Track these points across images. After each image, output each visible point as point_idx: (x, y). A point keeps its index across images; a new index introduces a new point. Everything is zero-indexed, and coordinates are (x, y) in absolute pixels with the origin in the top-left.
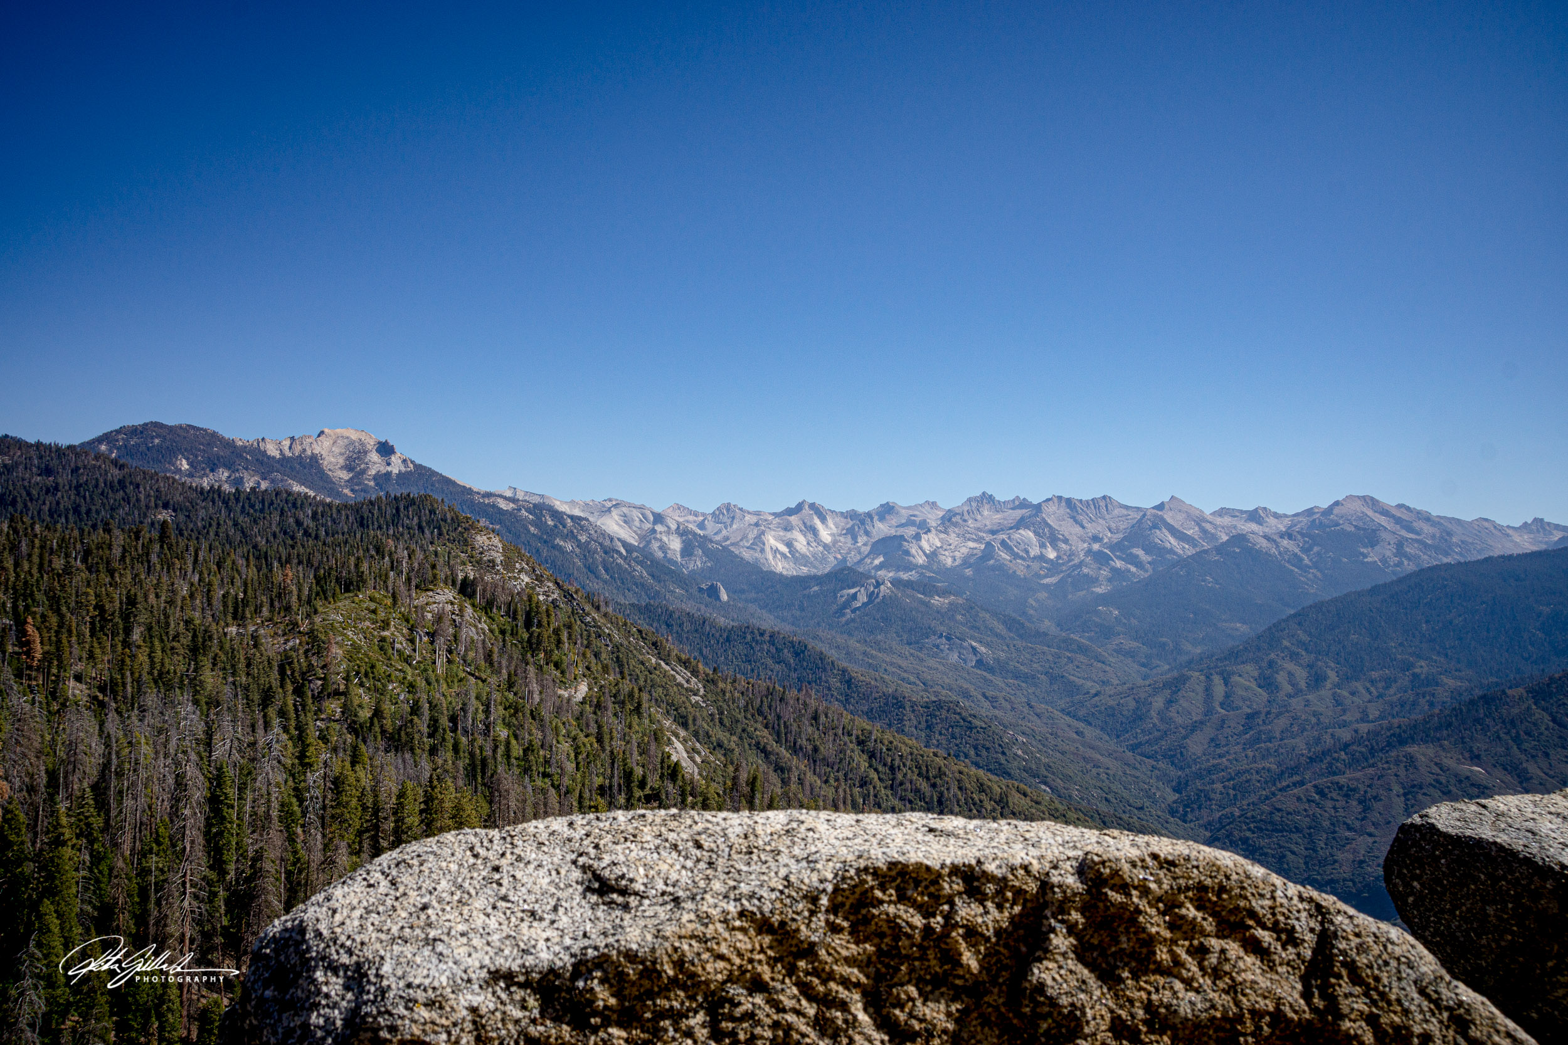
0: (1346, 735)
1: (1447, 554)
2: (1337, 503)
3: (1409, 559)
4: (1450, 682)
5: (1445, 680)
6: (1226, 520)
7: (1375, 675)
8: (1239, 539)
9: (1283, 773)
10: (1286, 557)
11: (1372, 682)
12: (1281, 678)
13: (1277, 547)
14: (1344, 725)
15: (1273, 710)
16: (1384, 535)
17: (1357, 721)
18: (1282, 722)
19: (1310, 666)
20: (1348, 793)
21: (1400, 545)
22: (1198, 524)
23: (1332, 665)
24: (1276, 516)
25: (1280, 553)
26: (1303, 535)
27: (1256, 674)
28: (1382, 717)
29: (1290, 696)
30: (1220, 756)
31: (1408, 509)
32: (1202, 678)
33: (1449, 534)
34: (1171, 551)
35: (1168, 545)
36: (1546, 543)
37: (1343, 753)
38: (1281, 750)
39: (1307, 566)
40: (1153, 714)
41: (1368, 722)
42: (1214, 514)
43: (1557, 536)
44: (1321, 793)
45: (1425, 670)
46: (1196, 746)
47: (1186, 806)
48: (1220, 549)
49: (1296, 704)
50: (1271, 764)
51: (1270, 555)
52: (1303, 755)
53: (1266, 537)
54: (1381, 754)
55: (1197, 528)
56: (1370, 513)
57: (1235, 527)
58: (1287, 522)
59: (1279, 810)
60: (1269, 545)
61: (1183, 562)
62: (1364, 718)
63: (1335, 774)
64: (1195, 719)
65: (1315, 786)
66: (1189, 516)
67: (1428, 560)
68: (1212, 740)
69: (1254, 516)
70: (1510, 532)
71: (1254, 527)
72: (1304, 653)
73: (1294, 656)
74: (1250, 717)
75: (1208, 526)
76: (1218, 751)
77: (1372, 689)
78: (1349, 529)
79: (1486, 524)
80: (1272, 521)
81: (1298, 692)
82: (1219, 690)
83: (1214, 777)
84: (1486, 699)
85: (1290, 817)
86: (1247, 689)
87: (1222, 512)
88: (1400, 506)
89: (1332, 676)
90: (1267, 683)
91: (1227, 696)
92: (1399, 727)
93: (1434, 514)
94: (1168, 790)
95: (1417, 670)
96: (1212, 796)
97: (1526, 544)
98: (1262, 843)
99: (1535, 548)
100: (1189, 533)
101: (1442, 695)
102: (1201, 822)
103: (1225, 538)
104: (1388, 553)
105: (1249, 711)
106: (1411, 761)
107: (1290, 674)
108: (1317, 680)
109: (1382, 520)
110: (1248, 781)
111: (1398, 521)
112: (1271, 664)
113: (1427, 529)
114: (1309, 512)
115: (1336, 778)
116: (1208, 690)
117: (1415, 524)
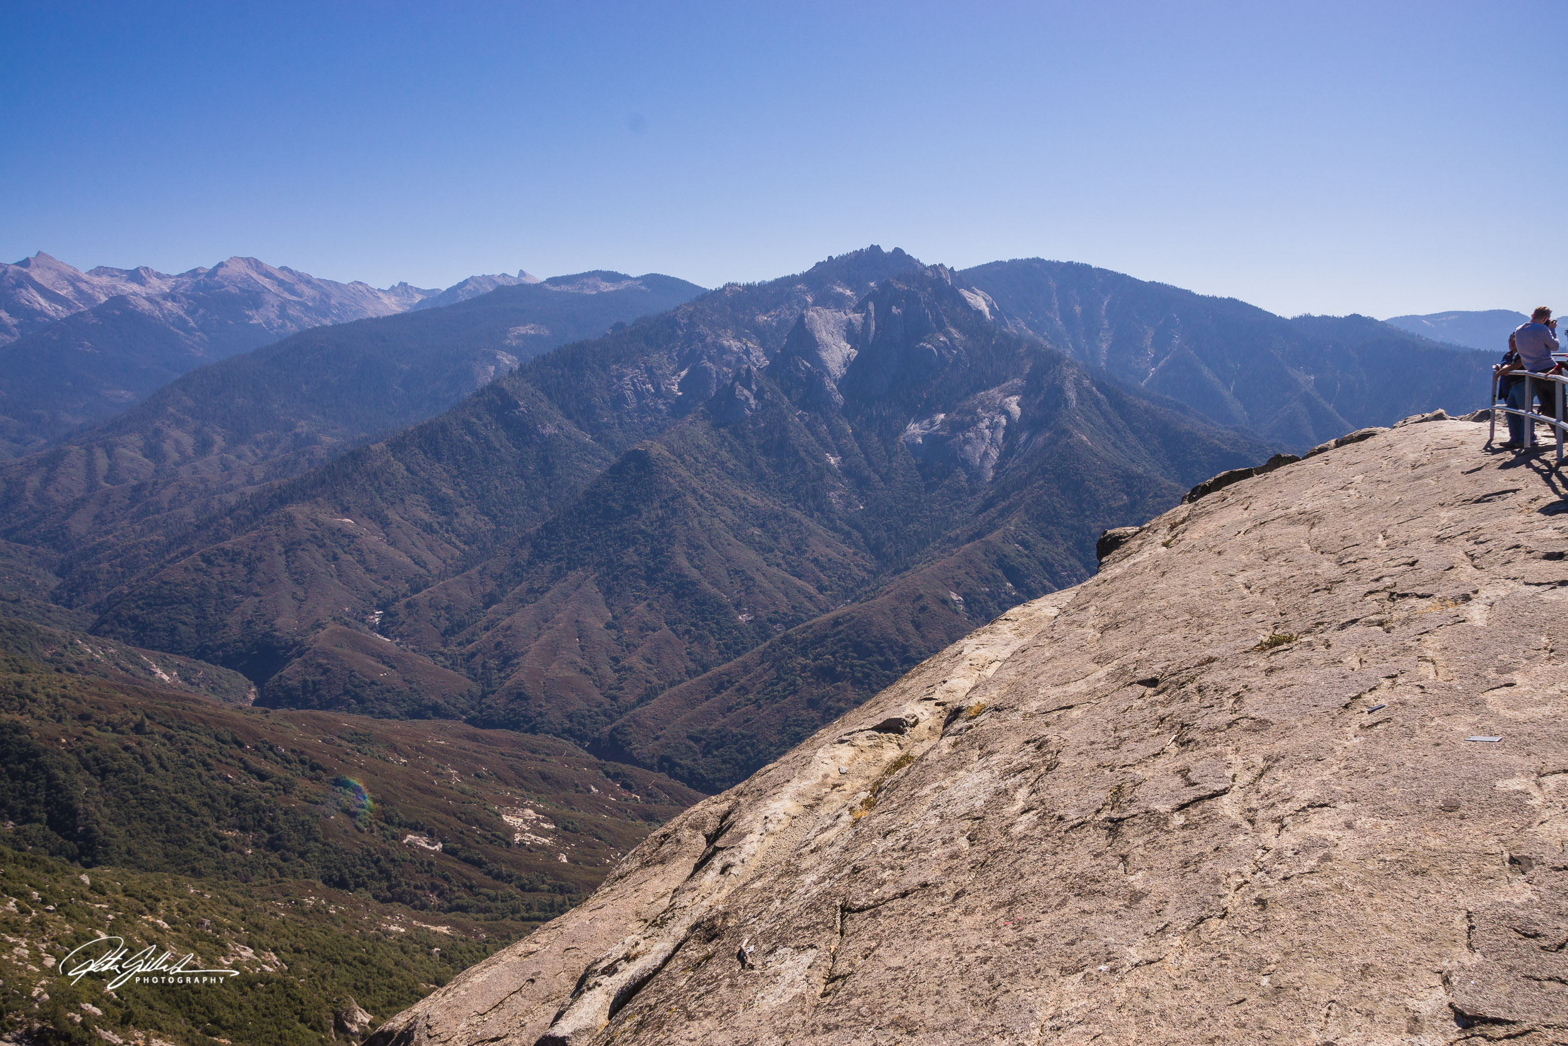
0: (232, 499)
1: (325, 316)
2: (221, 265)
3: (292, 321)
4: (327, 439)
5: (323, 438)
6: (105, 280)
7: (260, 437)
8: (119, 301)
9: (171, 544)
10: (171, 320)
11: (258, 444)
12: (168, 447)
13: (161, 309)
14: (231, 489)
15: (160, 481)
16: (268, 298)
17: (243, 484)
18: (169, 492)
19: (197, 432)
20: (233, 557)
21: (283, 308)
22: (72, 284)
23: (219, 429)
24: (159, 276)
25: (164, 315)
26: (187, 297)
27: (141, 443)
28: (266, 479)
29: (177, 464)
30: (107, 533)
31: (290, 271)
32: (83, 451)
33: (328, 296)
34: (42, 313)
35: (37, 306)
36: (410, 305)
37: (228, 518)
38: (170, 521)
39: (192, 329)
40: (28, 494)
41: (254, 484)
42: (90, 273)
43: (418, 298)
44: (207, 560)
45: (305, 429)
46: (80, 525)
47: (72, 590)
48: (100, 311)
49: (185, 472)
50: (158, 536)
51: (154, 318)
52: (190, 524)
53: (149, 299)
54: (264, 516)
55: (71, 289)
56: (254, 275)
57: (114, 287)
58: (171, 282)
59: (166, 583)
60: (151, 307)
61: (55, 325)
62: (250, 481)
63: (221, 539)
64: (77, 496)
65: (202, 555)
66: (61, 275)
67: (310, 322)
68: (97, 517)
69: (135, 276)
70: (380, 294)
71: (135, 287)
72: (190, 419)
73: (180, 424)
74: (137, 489)
75: (84, 286)
76: (104, 528)
77: (258, 451)
78: (233, 291)
79: (360, 287)
80: (154, 281)
81: (185, 459)
82: (102, 463)
83: (100, 556)
84: (355, 456)
85: (179, 589)
86: (132, 460)
87: (100, 271)
88: (283, 269)
89: (219, 441)
90: (153, 452)
91: (112, 468)
92: (280, 488)
93: (315, 277)
94: (51, 576)
95: (298, 430)
96: (99, 576)
97: (393, 306)
98: (152, 619)
99: (400, 310)
100: (63, 293)
101: (320, 452)
102: (89, 605)
103: (103, 299)
104: (273, 316)
105: (135, 483)
106: (290, 520)
107: (177, 442)
108: (204, 446)
109: (266, 282)
110: (135, 557)
111: (281, 283)
112: (157, 432)
113: (307, 291)
114: (194, 273)
115: (221, 545)
116: (90, 465)
117: (296, 287)
